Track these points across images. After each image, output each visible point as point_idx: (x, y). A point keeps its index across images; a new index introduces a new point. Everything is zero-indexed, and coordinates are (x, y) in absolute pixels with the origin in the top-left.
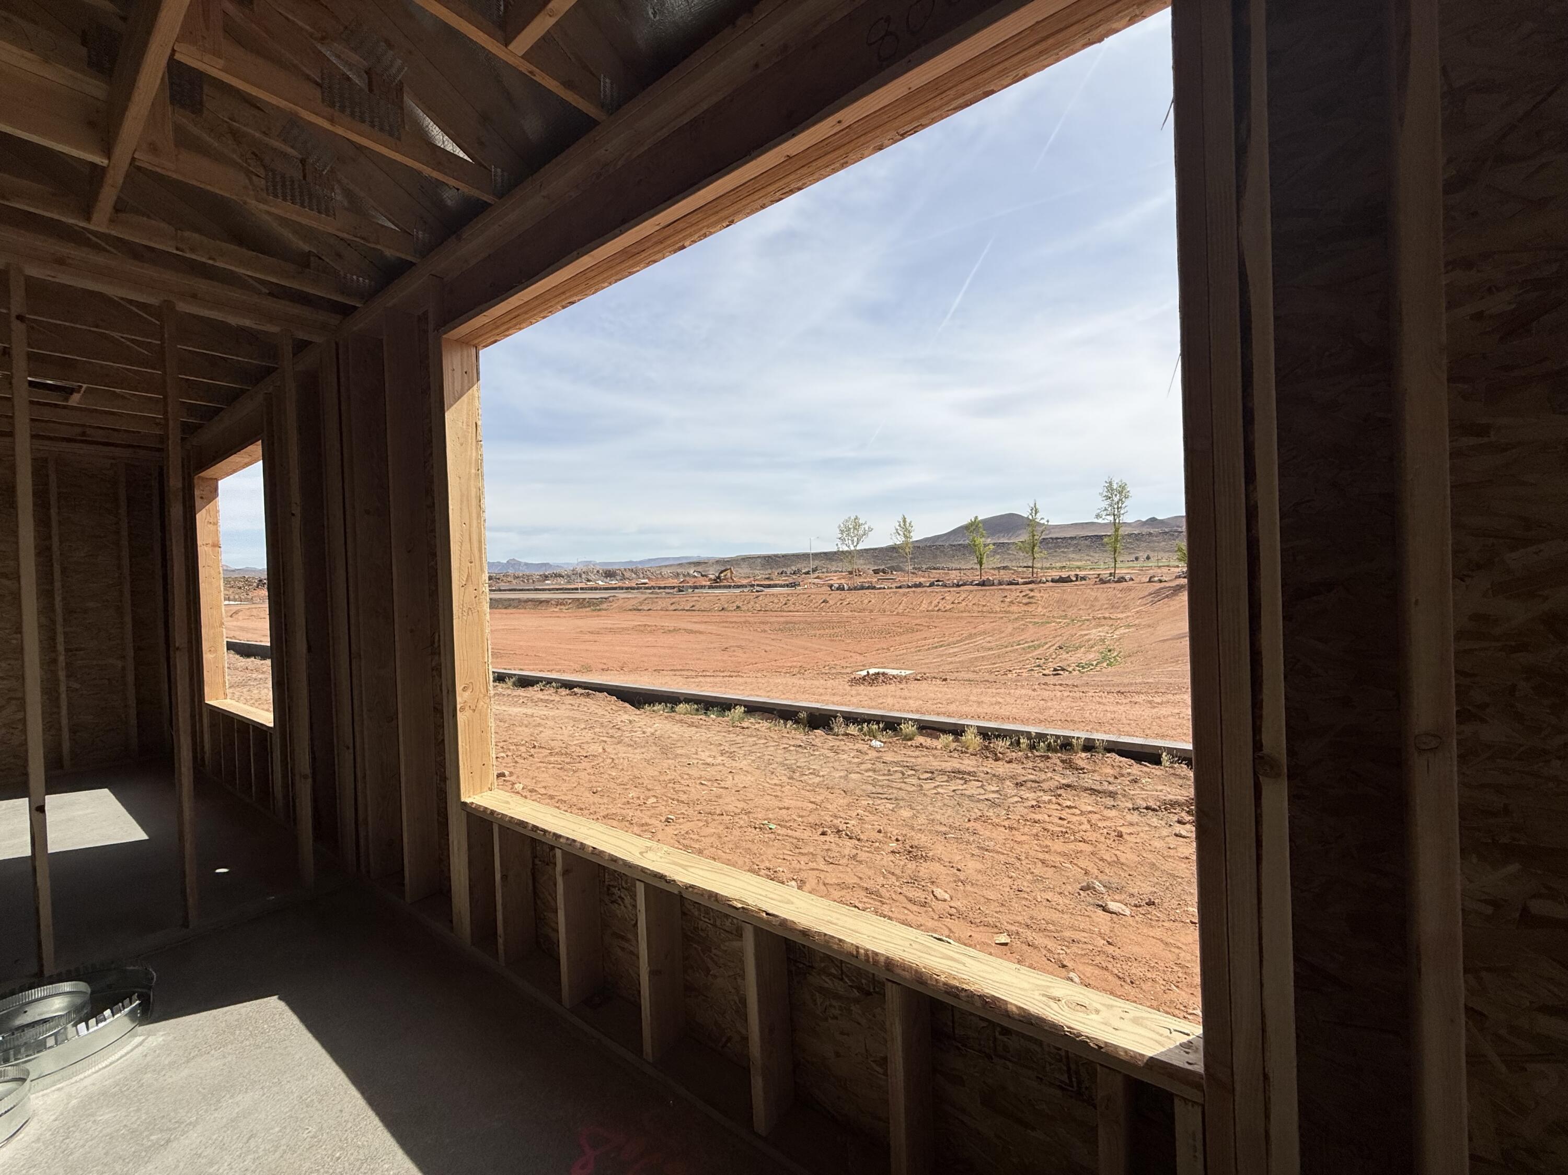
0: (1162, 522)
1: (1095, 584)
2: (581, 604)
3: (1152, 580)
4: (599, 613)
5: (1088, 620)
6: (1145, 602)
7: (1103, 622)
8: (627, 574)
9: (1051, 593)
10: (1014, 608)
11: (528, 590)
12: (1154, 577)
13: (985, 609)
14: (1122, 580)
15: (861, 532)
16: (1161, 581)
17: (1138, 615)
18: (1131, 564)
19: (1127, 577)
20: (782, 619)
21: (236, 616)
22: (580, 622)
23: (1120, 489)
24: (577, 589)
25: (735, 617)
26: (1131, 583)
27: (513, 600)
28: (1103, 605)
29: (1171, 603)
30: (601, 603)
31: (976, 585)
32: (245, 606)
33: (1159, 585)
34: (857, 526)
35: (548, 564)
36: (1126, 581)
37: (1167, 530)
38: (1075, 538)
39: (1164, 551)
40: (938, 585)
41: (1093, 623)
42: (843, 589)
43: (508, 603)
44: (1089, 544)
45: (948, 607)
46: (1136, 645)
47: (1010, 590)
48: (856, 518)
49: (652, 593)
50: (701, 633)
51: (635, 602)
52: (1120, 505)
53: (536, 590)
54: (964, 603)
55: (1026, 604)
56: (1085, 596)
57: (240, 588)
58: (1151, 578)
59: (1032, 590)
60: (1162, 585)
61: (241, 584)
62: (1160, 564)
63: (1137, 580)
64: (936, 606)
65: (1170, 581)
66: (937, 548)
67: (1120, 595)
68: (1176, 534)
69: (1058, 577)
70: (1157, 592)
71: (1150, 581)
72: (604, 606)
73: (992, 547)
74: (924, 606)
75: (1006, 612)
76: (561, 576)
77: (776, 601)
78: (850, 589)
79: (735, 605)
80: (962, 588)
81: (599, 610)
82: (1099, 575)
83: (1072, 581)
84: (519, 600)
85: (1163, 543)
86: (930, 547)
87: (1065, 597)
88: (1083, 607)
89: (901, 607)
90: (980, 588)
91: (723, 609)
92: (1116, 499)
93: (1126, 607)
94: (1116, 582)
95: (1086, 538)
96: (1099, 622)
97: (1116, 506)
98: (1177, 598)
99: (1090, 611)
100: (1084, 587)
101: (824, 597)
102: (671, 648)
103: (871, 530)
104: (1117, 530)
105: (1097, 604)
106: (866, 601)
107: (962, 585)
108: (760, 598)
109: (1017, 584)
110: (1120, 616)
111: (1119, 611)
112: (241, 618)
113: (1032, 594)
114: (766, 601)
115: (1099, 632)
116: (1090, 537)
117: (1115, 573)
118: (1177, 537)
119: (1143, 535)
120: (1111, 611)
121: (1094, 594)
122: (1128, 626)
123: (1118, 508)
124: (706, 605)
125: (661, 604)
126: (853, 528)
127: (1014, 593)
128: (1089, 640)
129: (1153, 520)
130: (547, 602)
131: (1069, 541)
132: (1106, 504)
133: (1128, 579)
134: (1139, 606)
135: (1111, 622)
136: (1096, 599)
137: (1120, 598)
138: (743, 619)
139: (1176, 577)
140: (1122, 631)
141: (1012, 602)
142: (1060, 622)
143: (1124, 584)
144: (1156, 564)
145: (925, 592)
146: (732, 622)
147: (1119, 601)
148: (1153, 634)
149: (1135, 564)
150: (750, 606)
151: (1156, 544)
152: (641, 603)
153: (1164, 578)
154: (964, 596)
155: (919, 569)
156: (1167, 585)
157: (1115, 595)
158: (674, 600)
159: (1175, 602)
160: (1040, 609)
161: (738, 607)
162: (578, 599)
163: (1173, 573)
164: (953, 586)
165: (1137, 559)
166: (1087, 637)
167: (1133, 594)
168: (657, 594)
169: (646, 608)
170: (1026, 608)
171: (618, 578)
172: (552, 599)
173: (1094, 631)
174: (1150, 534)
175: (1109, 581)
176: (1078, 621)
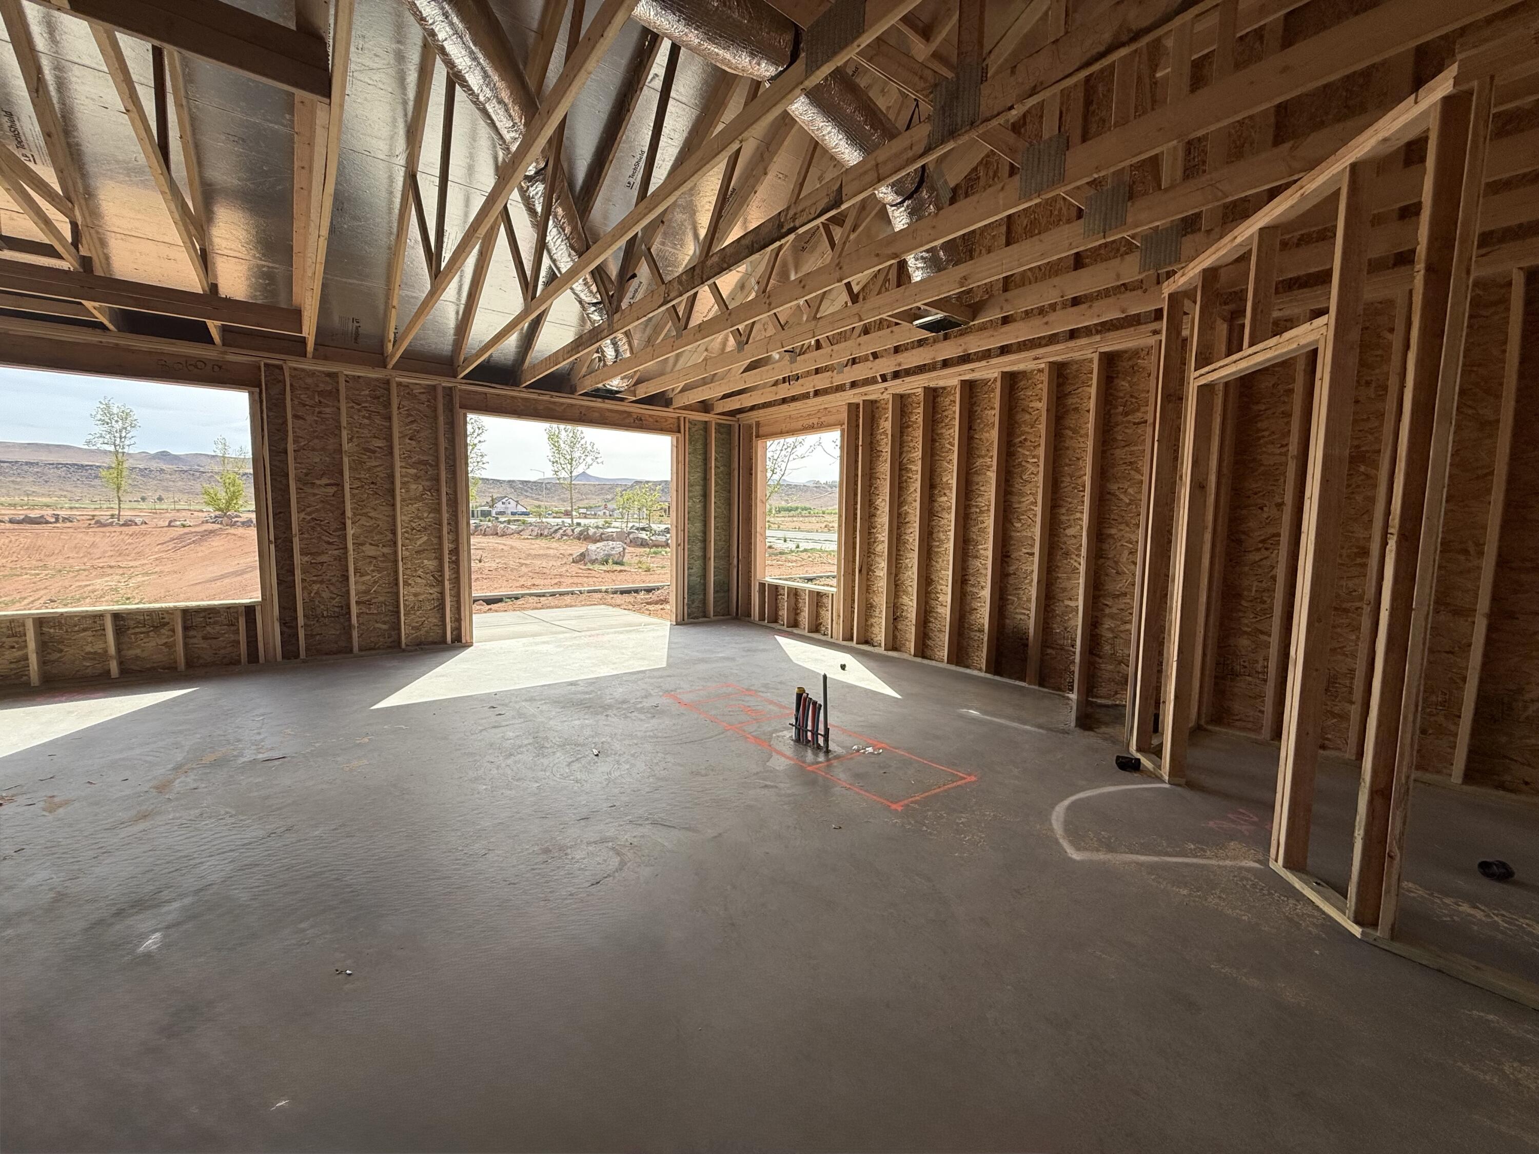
0: (177, 458)
1: (89, 526)
3: (172, 524)
5: (84, 570)
6: (164, 547)
7: (110, 571)
9: (13, 539)
12: (175, 520)
14: (130, 523)
16: (184, 526)
17: (157, 562)
18: (135, 505)
19: (138, 520)
23: (124, 415)
26: (144, 526)
28: (105, 552)
33: (182, 531)
36: (136, 524)
37: (185, 468)
38: (37, 464)
39: (181, 491)
41: (94, 573)
44: (63, 474)
46: (163, 591)
52: (123, 435)
56: (76, 542)
58: (170, 522)
60: (187, 530)
62: (178, 507)
63: (152, 524)
65: (196, 526)
67: (130, 541)
68: (198, 474)
69: (22, 517)
70: (180, 538)
71: (169, 526)
82: (94, 516)
83: (47, 522)
85: (180, 483)
87: (39, 542)
88: (73, 555)
92: (118, 426)
93: (140, 554)
94: (123, 525)
95: (57, 466)
96: (103, 571)
97: (117, 435)
98: (206, 544)
99: (86, 560)
100: (72, 530)
104: (120, 463)
105: (95, 551)
110: (132, 563)
111: (129, 558)
115: (107, 581)
116: (65, 465)
117: (119, 515)
118: (199, 478)
119: (151, 471)
120: (119, 559)
121: (90, 539)
122: (147, 574)
123: (121, 437)
128: (94, 591)
129: (164, 456)
131: (26, 468)
132: (101, 429)
133: (139, 523)
134: (157, 553)
135: (121, 571)
136: (93, 545)
137: (130, 544)
139: (203, 522)
140: (140, 579)
142: (38, 574)
143: (134, 528)
144: (173, 507)
147: (130, 547)
148: (180, 579)
149: (143, 505)
151: (171, 483)
153: (188, 523)
156: (193, 530)
157: (122, 541)
159: (203, 548)
163: (198, 517)
165: (143, 499)
166: (90, 588)
167: (148, 540)
173: (99, 581)
174: (162, 471)
175: (111, 524)
176: (69, 572)
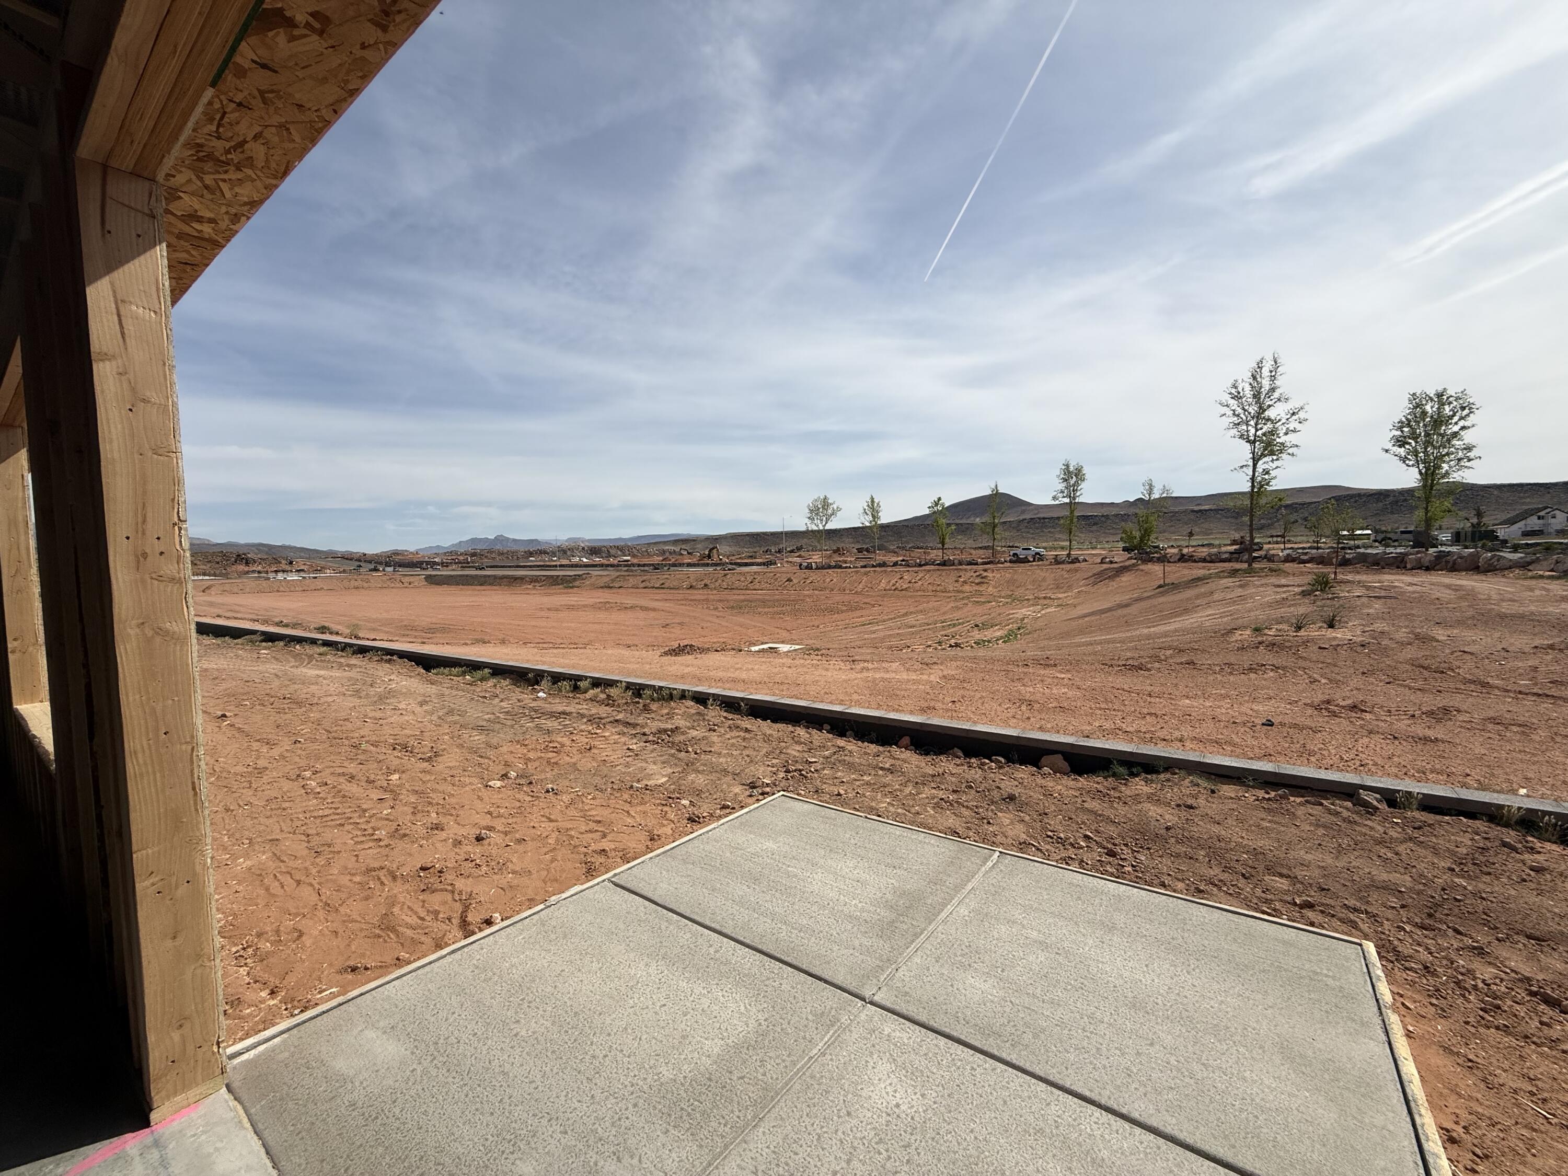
0: (1117, 506)
1: (1051, 564)
2: (555, 581)
3: (1104, 561)
4: (570, 590)
6: (1087, 582)
8: (613, 552)
9: (1004, 574)
10: (967, 588)
11: (510, 567)
12: (1108, 558)
13: (938, 589)
14: (1076, 560)
15: (830, 511)
16: (1111, 562)
17: (1077, 595)
19: (1081, 558)
20: (742, 597)
21: (207, 591)
22: (546, 600)
23: (1077, 472)
24: (556, 566)
25: (698, 594)
26: (1083, 563)
27: (489, 576)
28: (1049, 585)
29: (1111, 583)
30: (575, 580)
31: (938, 565)
32: (220, 581)
34: (825, 504)
35: (536, 540)
36: (1078, 562)
40: (901, 565)
41: (1030, 603)
42: (811, 568)
43: (483, 579)
45: (905, 586)
47: (966, 570)
48: (825, 498)
49: (627, 571)
50: (654, 610)
51: (607, 579)
52: (1076, 487)
53: (518, 566)
54: (920, 583)
55: (978, 584)
57: (218, 563)
58: (1104, 559)
59: (985, 570)
60: (1111, 566)
61: (219, 559)
63: (1089, 561)
64: (894, 585)
65: (1120, 562)
66: (925, 527)
67: (1068, 576)
70: (1102, 573)
71: (1102, 563)
72: (577, 583)
73: (953, 527)
74: (883, 585)
75: (958, 591)
76: (545, 552)
77: (743, 579)
78: (817, 568)
79: (703, 583)
80: (924, 568)
81: (572, 587)
82: (1057, 555)
83: (1029, 561)
84: (495, 577)
86: (918, 525)
87: (1015, 577)
88: (1030, 587)
89: (861, 586)
90: (941, 567)
91: (691, 587)
92: (1072, 482)
93: (1070, 587)
94: (1069, 563)
96: (1036, 601)
97: (1072, 488)
98: (1118, 579)
99: (1033, 591)
100: (1038, 567)
101: (789, 576)
102: (616, 624)
103: (839, 509)
104: (1072, 512)
105: (1043, 584)
106: (828, 580)
107: (924, 565)
108: (728, 577)
109: (976, 564)
110: (1060, 596)
111: (1060, 591)
112: (213, 593)
113: (985, 574)
114: (733, 579)
117: (1071, 554)
119: (1129, 515)
120: (1053, 591)
121: (1043, 574)
123: (1074, 490)
124: (675, 583)
125: (632, 581)
126: (822, 508)
127: (969, 573)
130: (522, 579)
131: (1056, 521)
132: (1062, 486)
133: (1081, 560)
134: (1081, 586)
136: (1044, 579)
137: (1067, 578)
138: (703, 597)
141: (965, 582)
143: (1075, 565)
145: (885, 571)
146: (691, 600)
147: (1065, 581)
150: (717, 584)
152: (613, 581)
153: (1116, 559)
154: (921, 575)
155: (903, 548)
157: (1062, 576)
158: (645, 578)
159: (1114, 583)
160: (990, 588)
161: (706, 585)
162: (552, 576)
163: (1127, 554)
164: (915, 566)
167: (1078, 575)
168: (632, 571)
169: (617, 585)
170: (977, 588)
171: (604, 555)
172: (526, 576)
175: (1063, 562)
176: (1018, 600)
